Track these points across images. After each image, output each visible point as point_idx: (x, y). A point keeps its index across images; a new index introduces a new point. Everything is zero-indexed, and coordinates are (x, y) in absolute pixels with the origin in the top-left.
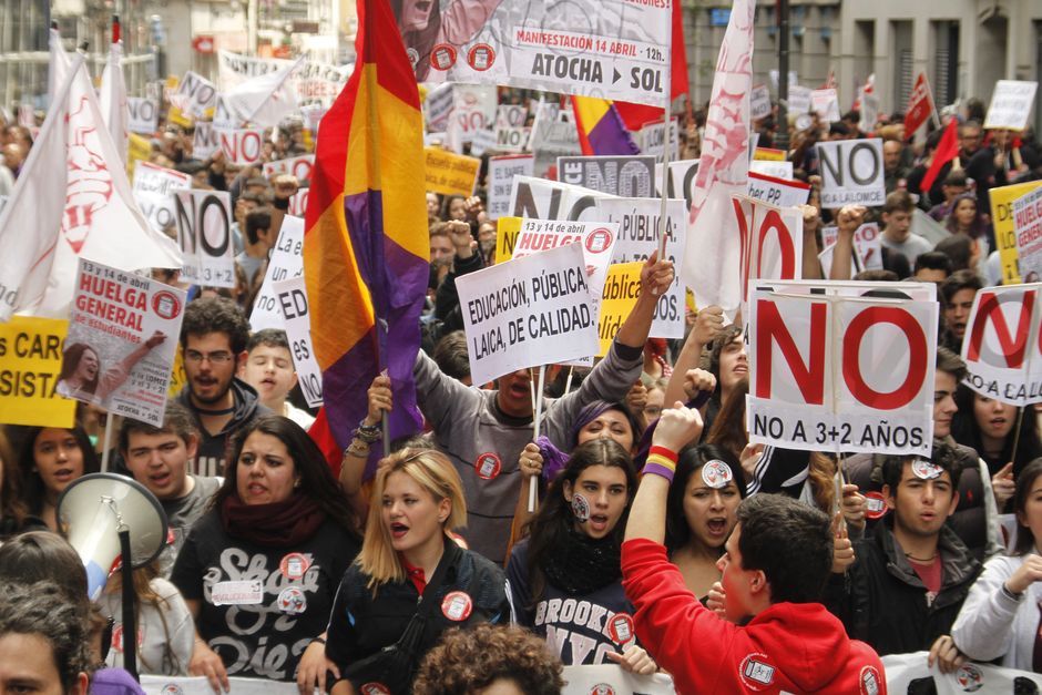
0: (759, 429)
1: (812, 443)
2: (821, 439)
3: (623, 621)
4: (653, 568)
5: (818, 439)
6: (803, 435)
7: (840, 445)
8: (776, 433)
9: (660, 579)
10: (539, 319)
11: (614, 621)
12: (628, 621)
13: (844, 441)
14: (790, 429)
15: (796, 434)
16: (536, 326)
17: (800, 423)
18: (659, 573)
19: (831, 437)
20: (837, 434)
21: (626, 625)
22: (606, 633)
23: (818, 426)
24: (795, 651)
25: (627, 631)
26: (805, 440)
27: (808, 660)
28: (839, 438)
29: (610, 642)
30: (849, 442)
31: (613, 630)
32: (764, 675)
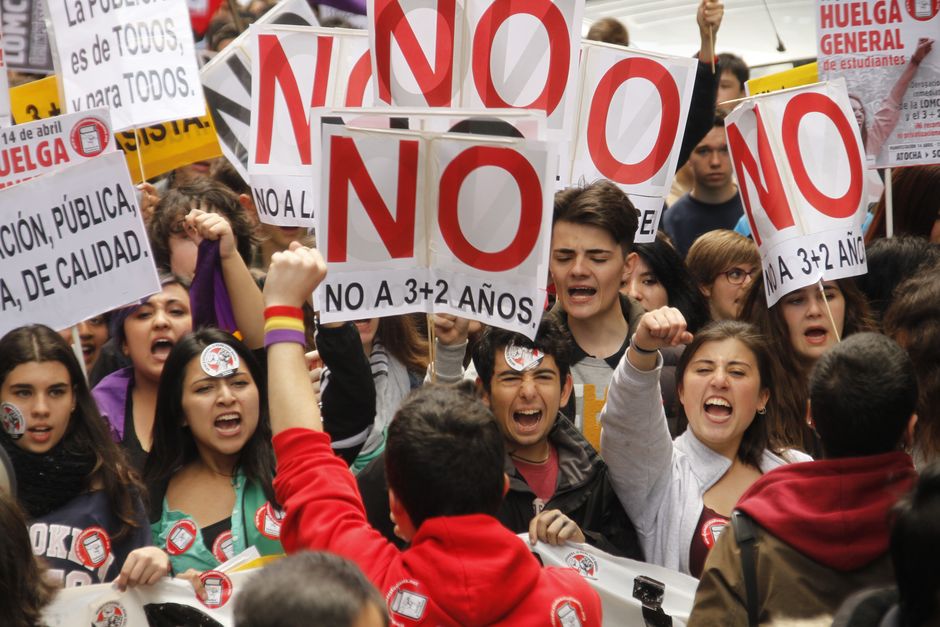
0: (332, 303)
1: (400, 305)
2: (410, 298)
3: (94, 538)
4: (305, 463)
5: (407, 299)
6: (388, 298)
7: (434, 304)
8: (354, 301)
9: (313, 476)
10: (69, 260)
11: (82, 541)
12: (100, 536)
13: (439, 300)
14: (371, 293)
15: (380, 298)
16: (67, 271)
17: (384, 284)
18: (311, 470)
19: (423, 294)
20: (431, 291)
21: (99, 542)
22: (73, 557)
23: (407, 284)
24: (450, 576)
25: (102, 550)
26: (391, 303)
27: (467, 586)
28: (433, 297)
29: (81, 568)
30: (445, 302)
31: (83, 552)
32: (414, 607)
